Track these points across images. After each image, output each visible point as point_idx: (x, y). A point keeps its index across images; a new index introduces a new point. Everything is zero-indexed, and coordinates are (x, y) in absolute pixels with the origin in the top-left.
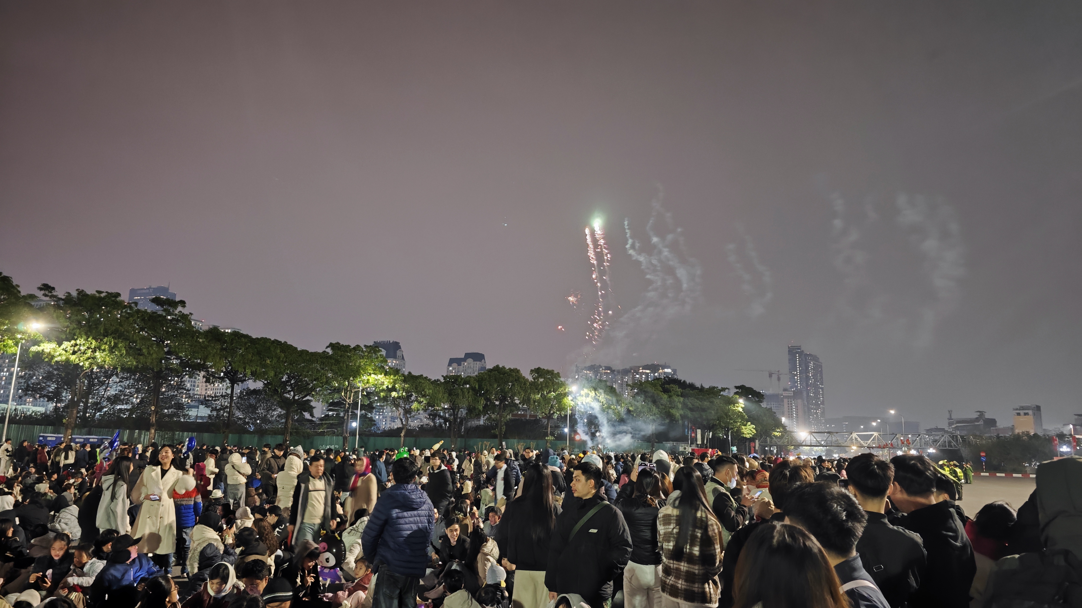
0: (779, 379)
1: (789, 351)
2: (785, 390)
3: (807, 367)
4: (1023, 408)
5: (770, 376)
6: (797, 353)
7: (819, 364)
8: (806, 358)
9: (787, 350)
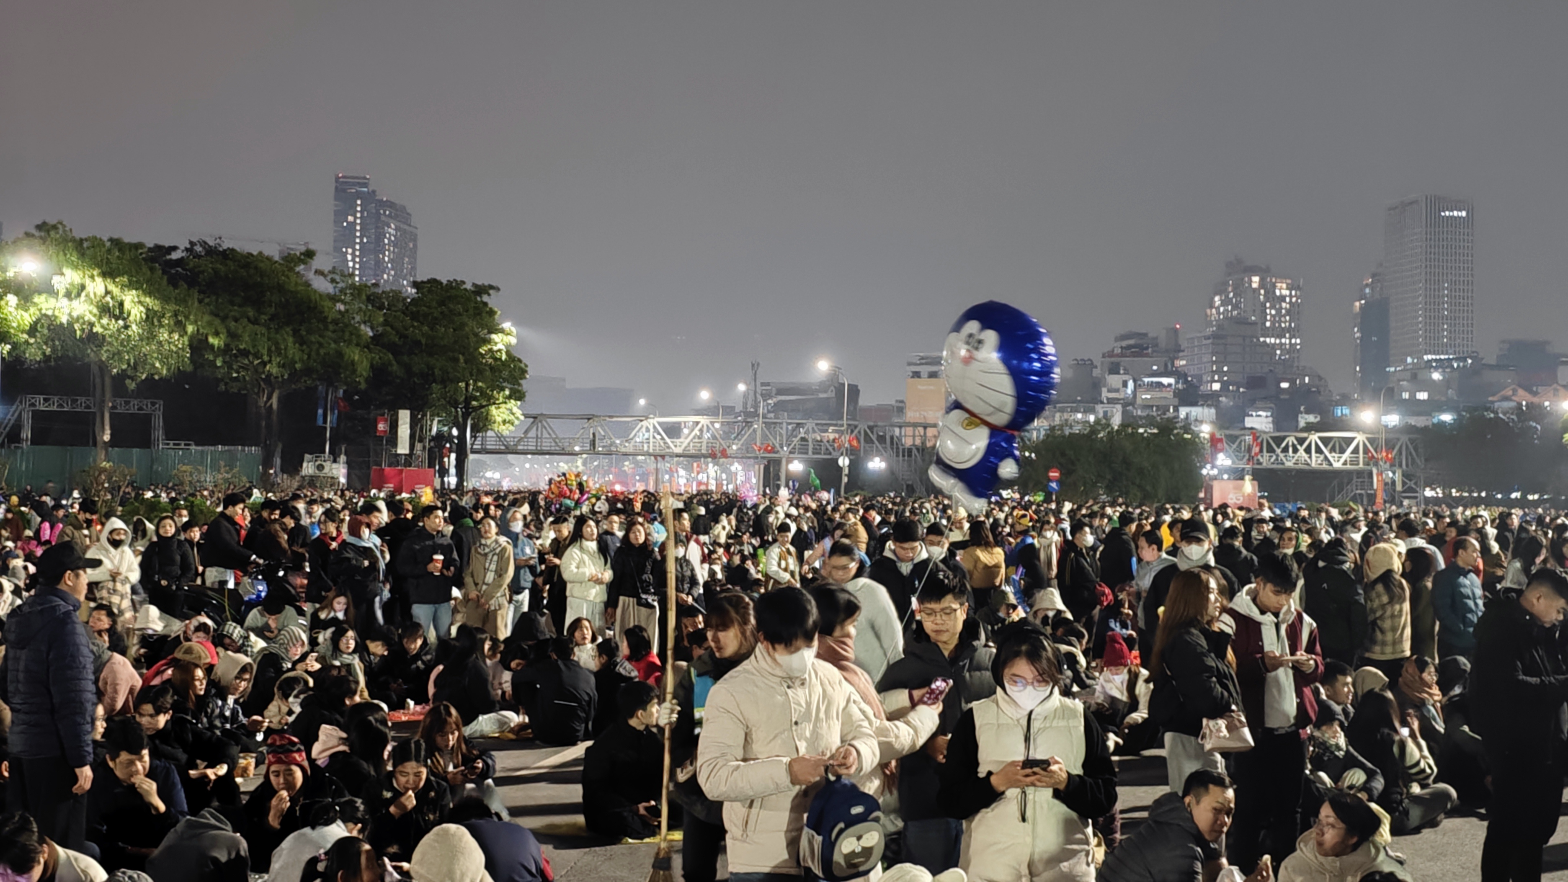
1: (336, 188)
3: (380, 236)
6: (359, 195)
7: (411, 229)
8: (379, 213)
9: (334, 185)
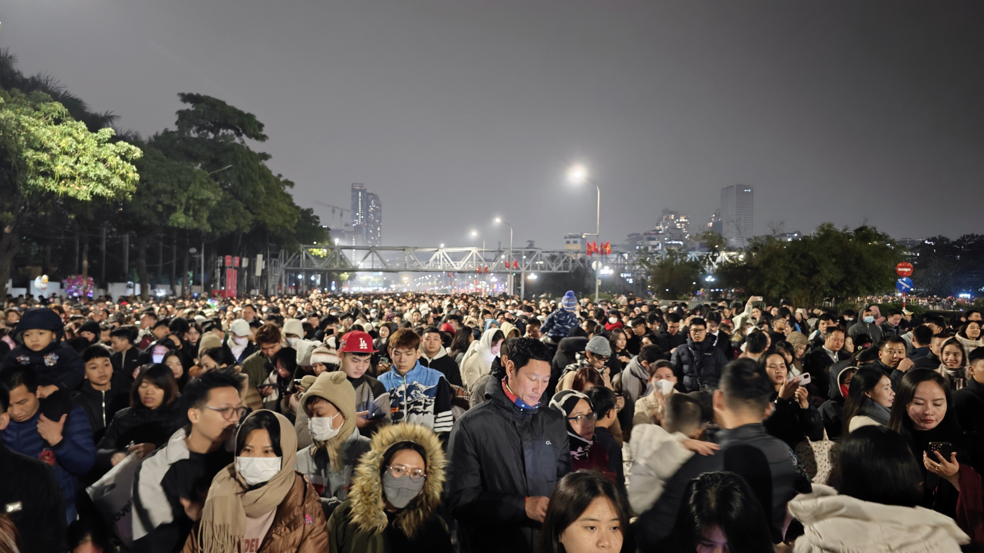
0: (341, 215)
1: (352, 188)
2: (347, 225)
3: (368, 205)
4: (571, 237)
5: (334, 211)
6: (360, 190)
7: (379, 202)
8: (368, 197)
